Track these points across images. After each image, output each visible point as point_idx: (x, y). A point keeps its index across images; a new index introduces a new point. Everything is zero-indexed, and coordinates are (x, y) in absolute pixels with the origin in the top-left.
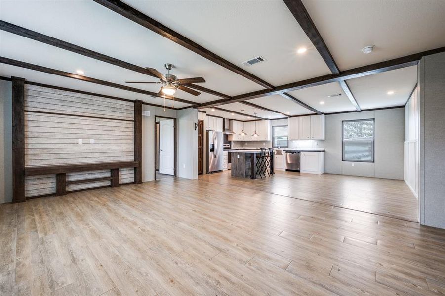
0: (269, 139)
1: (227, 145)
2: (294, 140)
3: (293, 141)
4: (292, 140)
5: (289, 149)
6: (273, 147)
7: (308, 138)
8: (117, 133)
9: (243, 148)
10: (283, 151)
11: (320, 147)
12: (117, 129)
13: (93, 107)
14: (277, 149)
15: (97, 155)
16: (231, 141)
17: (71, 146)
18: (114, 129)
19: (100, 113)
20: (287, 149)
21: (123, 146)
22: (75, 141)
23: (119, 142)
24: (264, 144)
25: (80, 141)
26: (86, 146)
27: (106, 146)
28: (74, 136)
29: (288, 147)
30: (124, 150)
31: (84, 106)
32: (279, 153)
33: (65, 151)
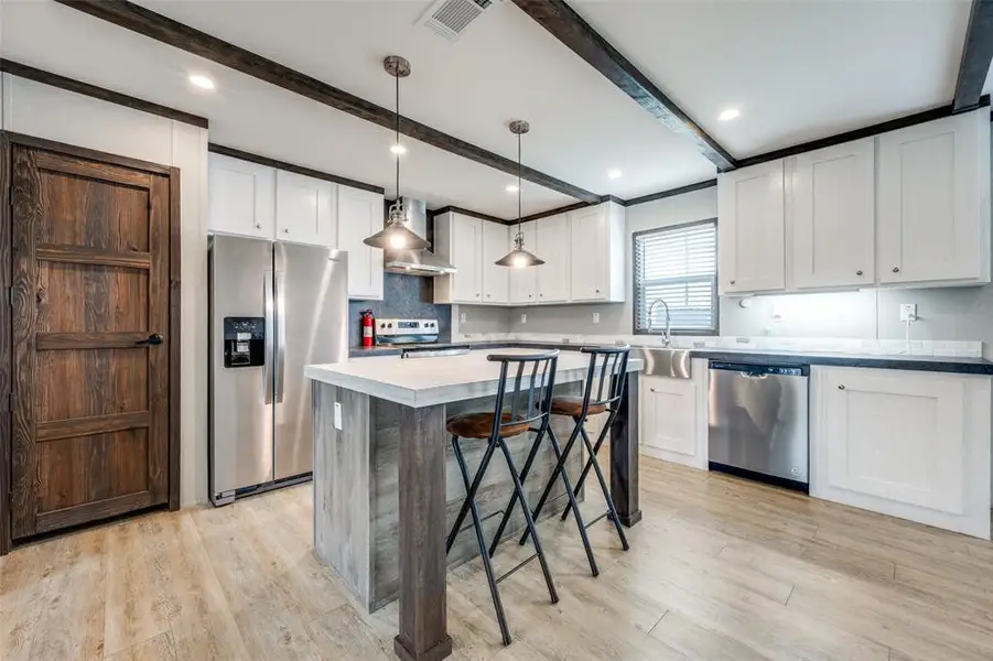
0: (617, 291)
1: (422, 323)
2: (756, 293)
3: (747, 302)
4: (738, 298)
5: (727, 343)
6: (637, 332)
7: (859, 281)
9: (511, 337)
10: (694, 355)
11: (937, 336)
14: (655, 342)
16: (448, 307)
20: (711, 344)
24: (596, 318)
29: (715, 333)
32: (664, 365)
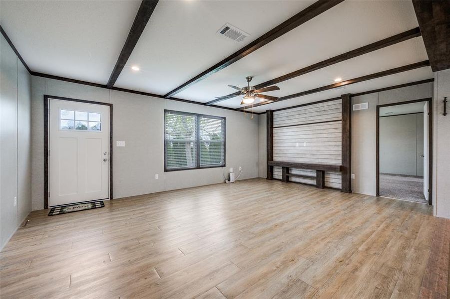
8: (325, 135)
12: (325, 131)
13: (306, 116)
15: (308, 156)
17: (292, 148)
18: (322, 132)
19: (311, 120)
21: (332, 148)
22: (294, 144)
23: (326, 144)
25: (297, 144)
26: (301, 148)
27: (315, 148)
28: (294, 141)
30: (332, 153)
31: (301, 116)
33: (290, 152)
